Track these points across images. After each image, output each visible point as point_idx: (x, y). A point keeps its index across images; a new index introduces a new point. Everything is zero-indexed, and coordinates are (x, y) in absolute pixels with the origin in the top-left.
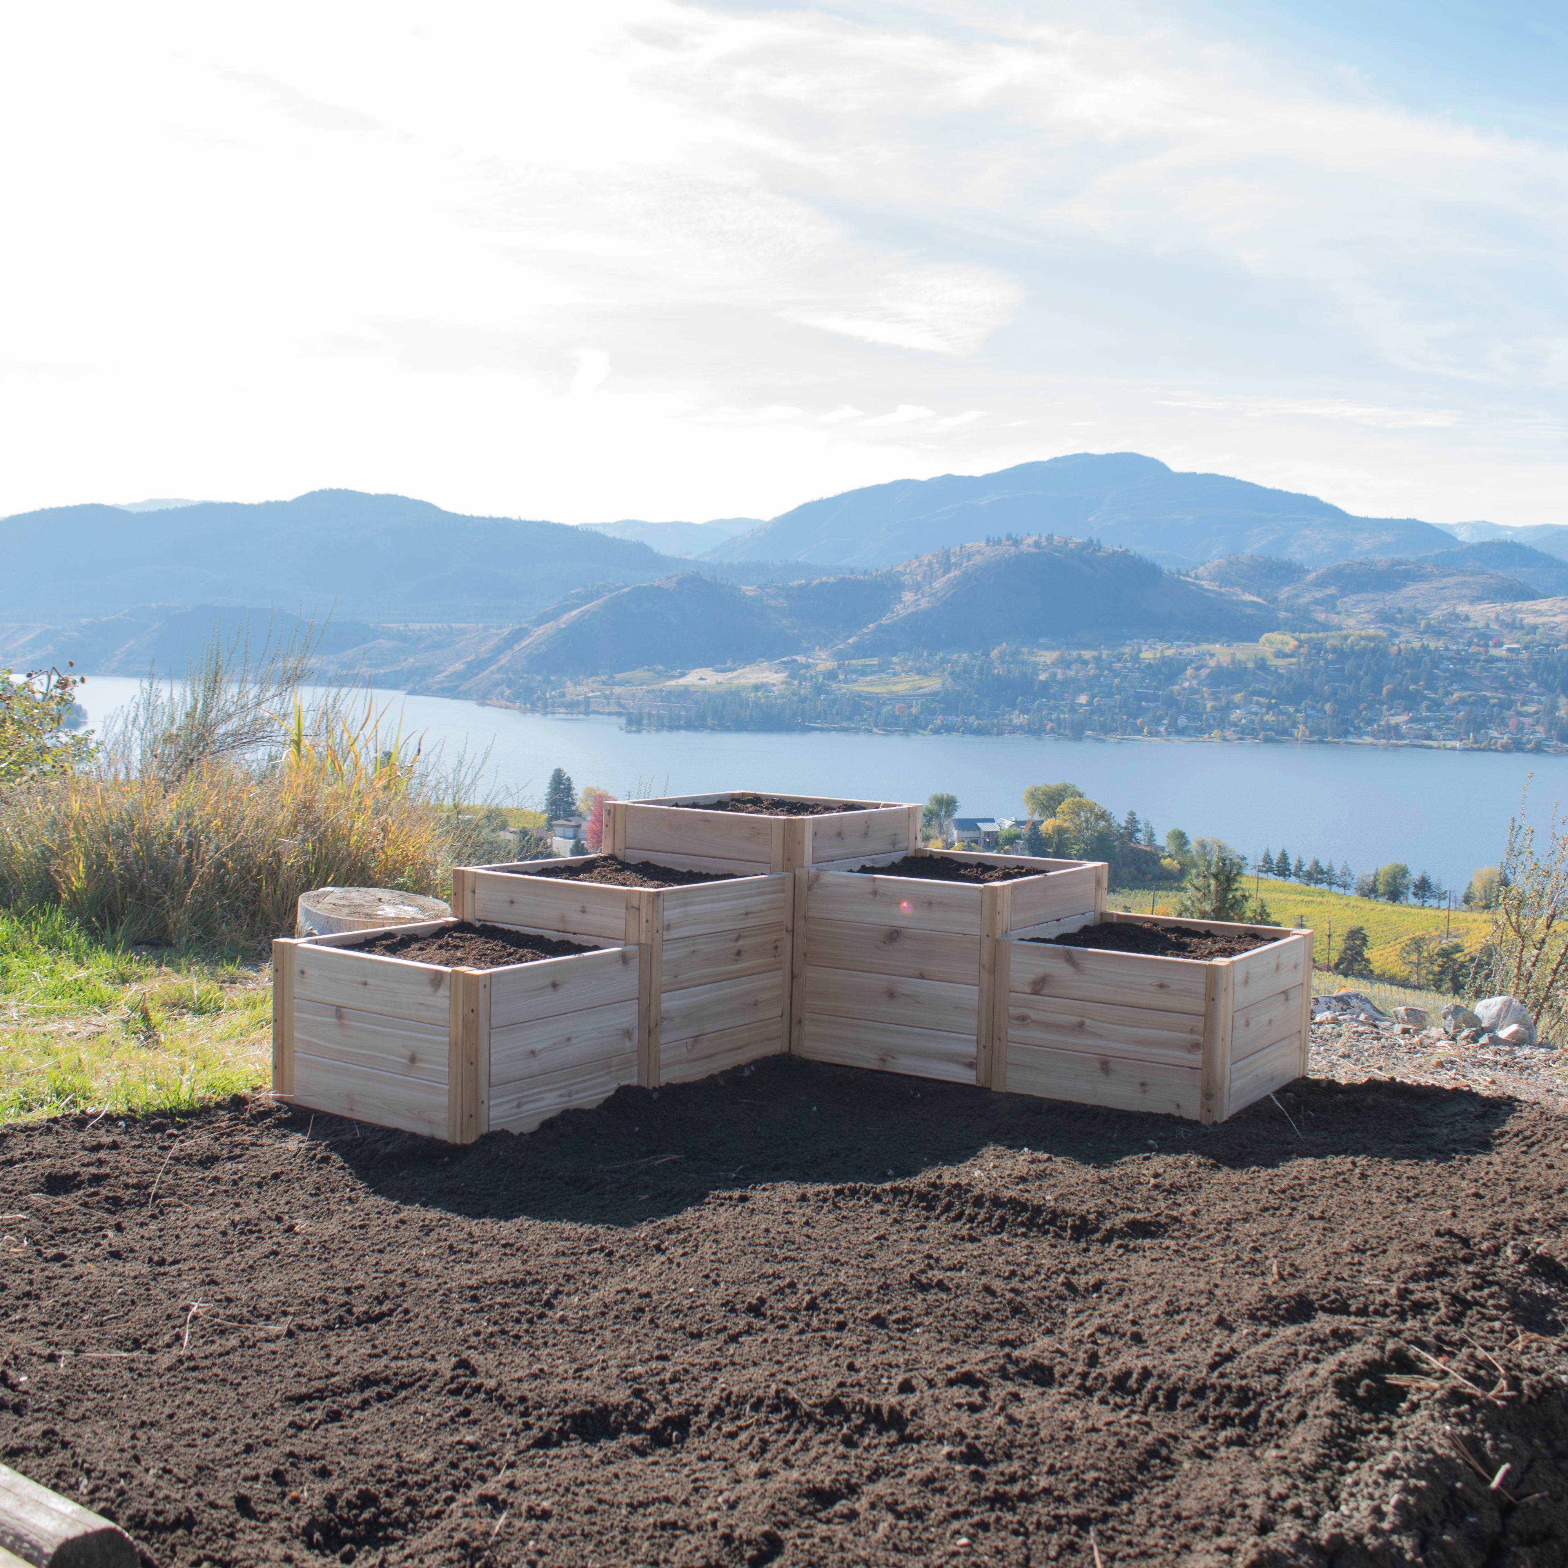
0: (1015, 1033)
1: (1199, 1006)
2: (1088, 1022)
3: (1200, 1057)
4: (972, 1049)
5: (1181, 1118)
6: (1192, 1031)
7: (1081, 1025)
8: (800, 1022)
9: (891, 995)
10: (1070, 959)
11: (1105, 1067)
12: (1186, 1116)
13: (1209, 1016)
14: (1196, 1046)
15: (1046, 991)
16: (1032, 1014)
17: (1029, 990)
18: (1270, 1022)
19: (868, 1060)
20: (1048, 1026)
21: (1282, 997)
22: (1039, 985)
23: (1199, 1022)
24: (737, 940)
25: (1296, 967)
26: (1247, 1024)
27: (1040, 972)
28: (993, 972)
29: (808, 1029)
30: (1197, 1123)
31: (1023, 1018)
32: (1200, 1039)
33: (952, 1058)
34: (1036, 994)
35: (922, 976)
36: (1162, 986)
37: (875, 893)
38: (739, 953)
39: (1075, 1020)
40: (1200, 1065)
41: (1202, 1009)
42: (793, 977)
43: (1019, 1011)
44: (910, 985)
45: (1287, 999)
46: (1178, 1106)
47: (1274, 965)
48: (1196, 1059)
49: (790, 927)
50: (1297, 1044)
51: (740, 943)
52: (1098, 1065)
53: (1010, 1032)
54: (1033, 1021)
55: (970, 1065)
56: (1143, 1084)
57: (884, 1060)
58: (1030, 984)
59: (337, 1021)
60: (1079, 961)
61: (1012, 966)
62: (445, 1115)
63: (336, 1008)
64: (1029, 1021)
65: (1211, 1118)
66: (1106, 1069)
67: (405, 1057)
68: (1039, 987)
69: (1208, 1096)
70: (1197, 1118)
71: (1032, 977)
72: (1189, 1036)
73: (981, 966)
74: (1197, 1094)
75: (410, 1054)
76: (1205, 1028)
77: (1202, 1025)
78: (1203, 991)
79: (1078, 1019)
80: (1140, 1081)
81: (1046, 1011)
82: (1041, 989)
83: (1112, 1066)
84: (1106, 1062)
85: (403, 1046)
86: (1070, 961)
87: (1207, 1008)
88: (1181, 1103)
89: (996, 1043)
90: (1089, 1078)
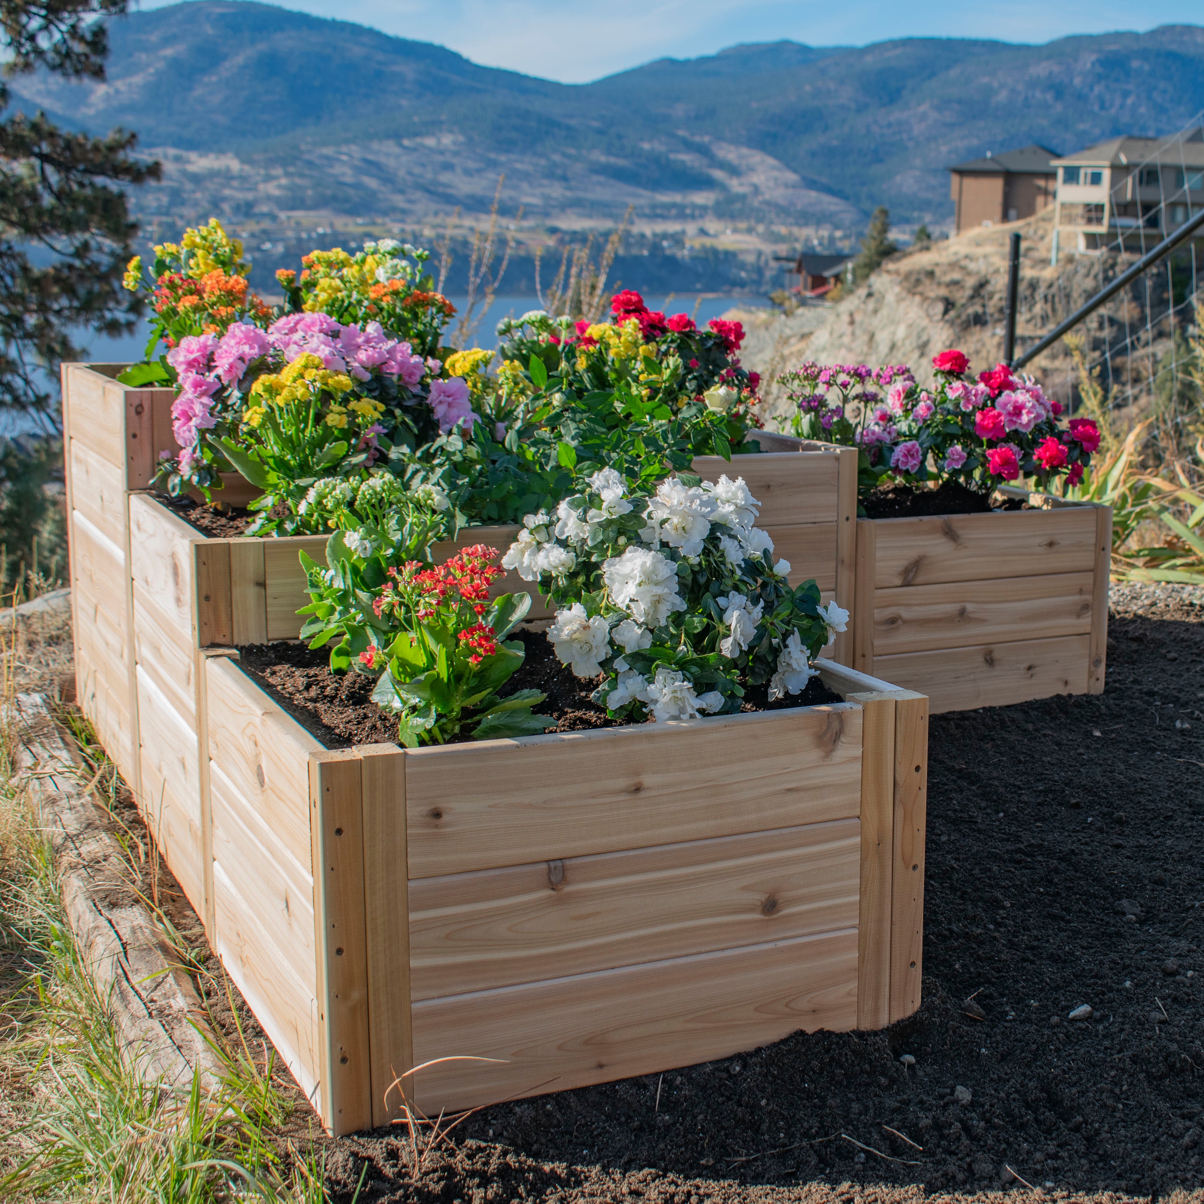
0: (883, 642)
1: (1089, 560)
2: (970, 607)
3: (1090, 619)
5: (1069, 696)
6: (1081, 592)
7: (962, 613)
10: (949, 531)
11: (989, 658)
12: (1074, 693)
13: (1099, 569)
14: (1086, 607)
15: (920, 579)
16: (905, 614)
17: (898, 581)
20: (925, 623)
22: (911, 573)
23: (1088, 579)
27: (913, 554)
28: (855, 566)
30: (1086, 696)
31: (893, 621)
34: (907, 584)
36: (1051, 544)
39: (952, 608)
40: (1088, 630)
41: (1092, 563)
43: (888, 613)
46: (1066, 683)
48: (1086, 622)
52: (981, 659)
53: (876, 643)
54: (905, 622)
56: (1030, 668)
58: (900, 574)
59: (552, 892)
60: (960, 532)
61: (879, 554)
62: (853, 985)
63: (544, 866)
64: (900, 622)
65: (1099, 688)
66: (990, 661)
67: (751, 909)
68: (911, 575)
69: (1096, 663)
70: (1085, 691)
71: (903, 563)
72: (1077, 598)
73: (839, 561)
74: (1085, 663)
75: (763, 897)
76: (1095, 585)
77: (1091, 581)
78: (1093, 541)
79: (958, 606)
80: (1026, 665)
81: (920, 605)
82: (914, 577)
83: (996, 655)
84: (990, 652)
85: (746, 888)
86: (950, 533)
87: (1096, 560)
88: (1069, 679)
89: (859, 661)
90: (972, 676)
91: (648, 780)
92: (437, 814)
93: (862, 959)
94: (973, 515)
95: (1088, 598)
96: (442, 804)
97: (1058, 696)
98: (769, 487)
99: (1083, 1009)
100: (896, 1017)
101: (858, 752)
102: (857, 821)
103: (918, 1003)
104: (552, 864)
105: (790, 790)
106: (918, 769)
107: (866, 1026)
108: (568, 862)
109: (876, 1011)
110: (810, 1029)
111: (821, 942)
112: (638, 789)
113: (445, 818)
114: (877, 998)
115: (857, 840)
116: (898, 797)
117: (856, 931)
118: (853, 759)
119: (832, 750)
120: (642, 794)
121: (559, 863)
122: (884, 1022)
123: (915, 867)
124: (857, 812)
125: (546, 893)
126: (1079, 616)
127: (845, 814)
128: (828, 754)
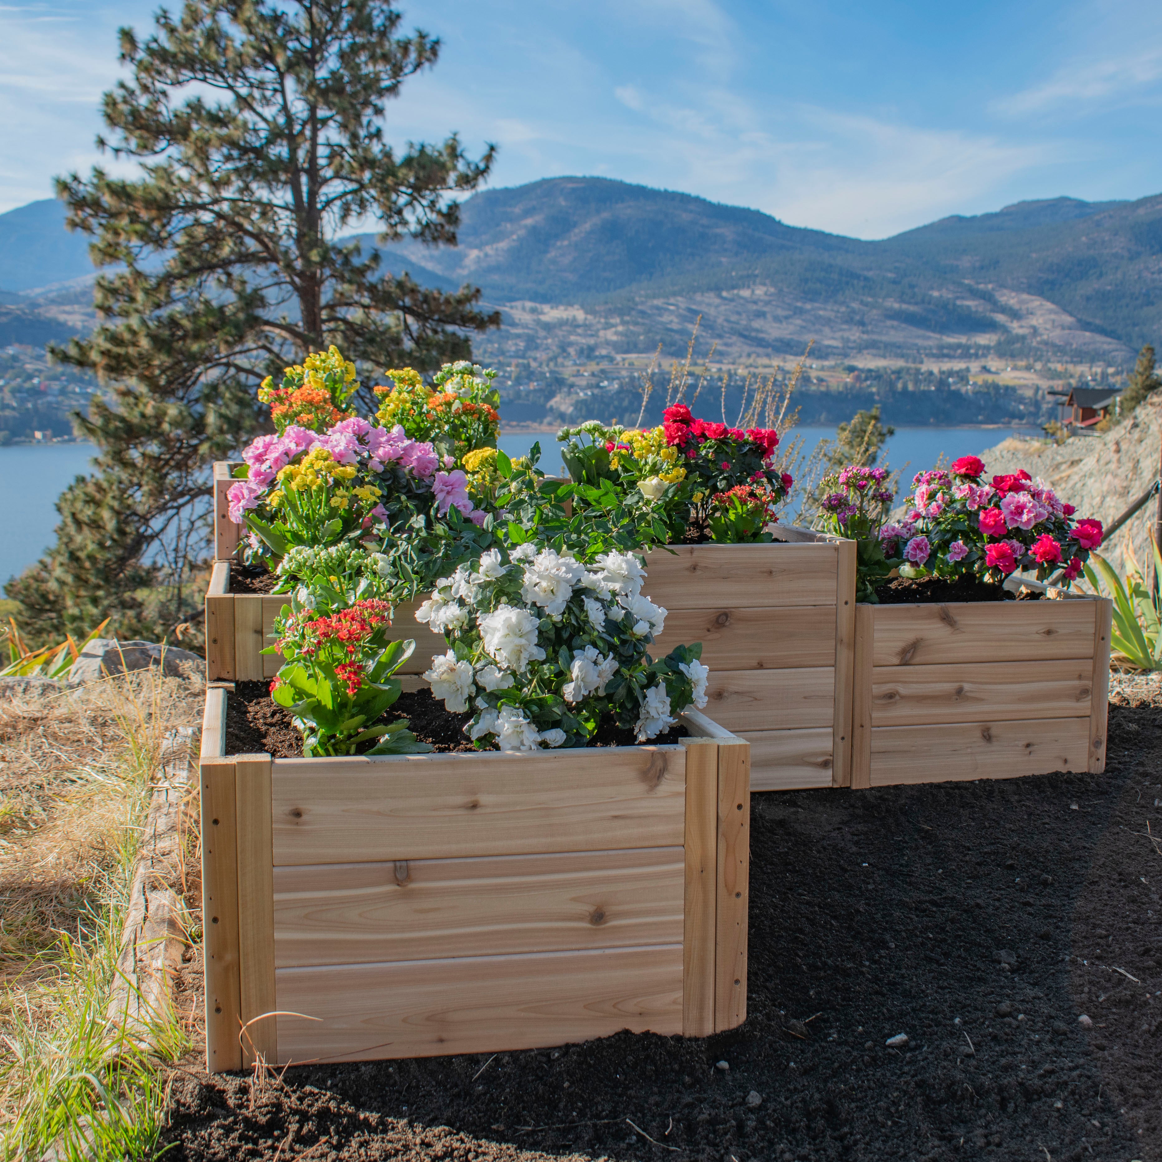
0: (881, 715)
1: (1088, 648)
2: (967, 687)
4: (827, 745)
5: (1068, 773)
6: (1080, 677)
7: (960, 691)
9: (719, 696)
10: (946, 617)
11: (987, 734)
12: (1073, 770)
13: (1097, 657)
14: (1085, 692)
15: (917, 660)
16: (902, 690)
17: (896, 661)
20: (922, 699)
23: (1088, 666)
27: (911, 637)
28: (853, 645)
30: (1087, 774)
31: (891, 696)
33: (800, 760)
34: (906, 664)
35: (760, 666)
36: (1049, 632)
37: (694, 568)
39: (949, 687)
40: (1088, 713)
41: (1091, 652)
43: (887, 688)
44: (744, 680)
46: (1066, 761)
48: (1086, 705)
52: (978, 734)
53: (875, 715)
54: (902, 697)
55: (825, 764)
56: (1028, 745)
58: (898, 654)
59: (397, 888)
60: (957, 618)
61: (877, 635)
62: (679, 995)
63: (391, 865)
64: (897, 697)
65: (1100, 767)
66: (987, 737)
67: (579, 918)
68: (909, 655)
69: (1097, 744)
70: (1085, 770)
71: (900, 645)
72: (1076, 683)
73: (839, 641)
74: (1085, 744)
75: (591, 909)
76: (1094, 671)
77: (1091, 668)
78: (1093, 631)
79: (956, 685)
80: (1025, 742)
81: (917, 682)
82: (912, 657)
83: (994, 732)
84: (988, 729)
85: (575, 900)
86: (947, 619)
87: (1096, 648)
88: (1069, 758)
89: (858, 731)
90: (969, 750)
91: (484, 799)
92: (298, 814)
93: (687, 972)
94: (970, 604)
95: (1088, 683)
96: (302, 806)
97: (1056, 774)
98: (771, 572)
99: (901, 1038)
100: (721, 1027)
101: (682, 788)
102: (682, 849)
103: (743, 1017)
104: (398, 864)
105: (616, 817)
106: (740, 807)
107: (691, 1032)
108: (412, 864)
109: (701, 1019)
110: (637, 1029)
111: (647, 953)
112: (474, 806)
113: (305, 818)
114: (701, 1008)
115: (682, 866)
116: (720, 830)
117: (681, 947)
118: (677, 794)
119: (656, 785)
120: (478, 811)
121: (404, 864)
122: (708, 1030)
123: (738, 895)
124: (681, 841)
125: (392, 888)
126: (1078, 700)
127: (669, 842)
128: (653, 788)
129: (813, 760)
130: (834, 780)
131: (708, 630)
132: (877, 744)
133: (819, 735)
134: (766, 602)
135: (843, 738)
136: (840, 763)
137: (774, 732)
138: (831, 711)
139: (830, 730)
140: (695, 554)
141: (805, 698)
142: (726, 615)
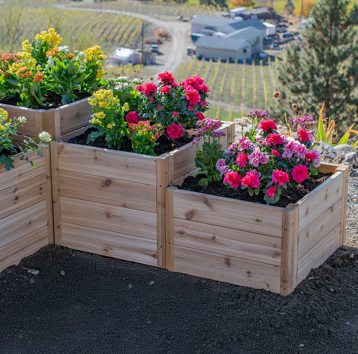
0: (178, 240)
1: (279, 233)
2: (217, 237)
3: (280, 260)
4: (154, 248)
5: (269, 292)
6: (275, 246)
7: (214, 238)
8: (59, 227)
9: (108, 215)
10: (206, 202)
11: (228, 262)
12: (272, 291)
13: (284, 238)
14: (277, 254)
15: (194, 219)
16: (187, 231)
17: (184, 218)
18: (322, 227)
19: (98, 250)
20: (196, 238)
21: (330, 210)
22: (190, 215)
23: (279, 242)
24: (15, 191)
25: (337, 191)
26: (307, 235)
27: (190, 208)
28: (164, 206)
29: (64, 231)
30: (279, 295)
31: (182, 233)
32: (280, 251)
33: (144, 251)
34: (189, 220)
35: (125, 206)
36: (258, 221)
37: (96, 159)
38: (17, 198)
40: (280, 265)
41: (280, 235)
42: (53, 202)
43: (179, 229)
44: (119, 211)
45: (332, 211)
46: (268, 285)
47: (324, 196)
48: (278, 261)
49: (49, 175)
50: (339, 230)
51: (17, 192)
52: (224, 261)
53: (175, 240)
54: (187, 235)
55: (154, 256)
56: (248, 272)
57: (107, 251)
58: (184, 215)
60: (212, 204)
61: (174, 204)
64: (185, 234)
65: (285, 294)
68: (190, 216)
69: (284, 281)
70: (278, 292)
71: (186, 211)
72: (273, 249)
73: (158, 203)
74: (279, 280)
76: (282, 245)
77: (281, 243)
78: (281, 225)
79: (212, 235)
80: (246, 271)
81: (194, 230)
82: (191, 217)
83: (231, 261)
87: (283, 234)
88: (269, 284)
89: (168, 245)
90: (219, 267)
94: (220, 198)
98: (127, 166)
126: (274, 257)
129: (149, 253)
130: (158, 264)
131: (103, 186)
132: (176, 253)
133: (151, 242)
134: (126, 179)
135: (161, 247)
136: (160, 257)
137: (132, 236)
138: (156, 233)
139: (156, 241)
140: (97, 152)
141: (144, 225)
142: (109, 181)
